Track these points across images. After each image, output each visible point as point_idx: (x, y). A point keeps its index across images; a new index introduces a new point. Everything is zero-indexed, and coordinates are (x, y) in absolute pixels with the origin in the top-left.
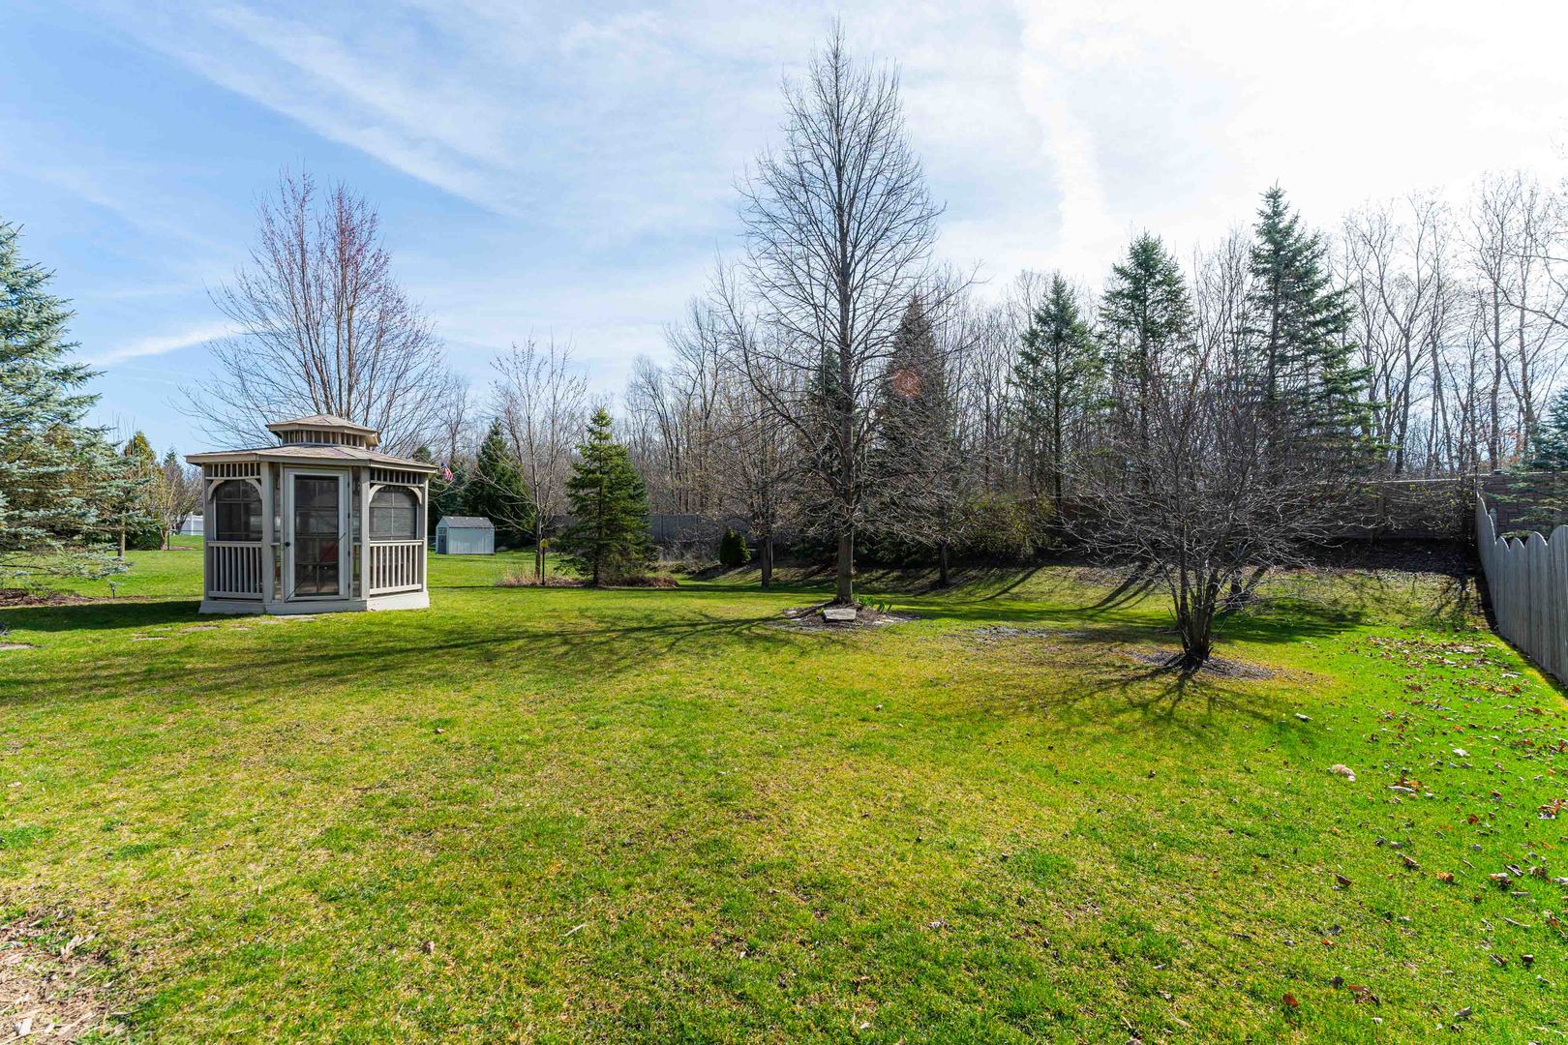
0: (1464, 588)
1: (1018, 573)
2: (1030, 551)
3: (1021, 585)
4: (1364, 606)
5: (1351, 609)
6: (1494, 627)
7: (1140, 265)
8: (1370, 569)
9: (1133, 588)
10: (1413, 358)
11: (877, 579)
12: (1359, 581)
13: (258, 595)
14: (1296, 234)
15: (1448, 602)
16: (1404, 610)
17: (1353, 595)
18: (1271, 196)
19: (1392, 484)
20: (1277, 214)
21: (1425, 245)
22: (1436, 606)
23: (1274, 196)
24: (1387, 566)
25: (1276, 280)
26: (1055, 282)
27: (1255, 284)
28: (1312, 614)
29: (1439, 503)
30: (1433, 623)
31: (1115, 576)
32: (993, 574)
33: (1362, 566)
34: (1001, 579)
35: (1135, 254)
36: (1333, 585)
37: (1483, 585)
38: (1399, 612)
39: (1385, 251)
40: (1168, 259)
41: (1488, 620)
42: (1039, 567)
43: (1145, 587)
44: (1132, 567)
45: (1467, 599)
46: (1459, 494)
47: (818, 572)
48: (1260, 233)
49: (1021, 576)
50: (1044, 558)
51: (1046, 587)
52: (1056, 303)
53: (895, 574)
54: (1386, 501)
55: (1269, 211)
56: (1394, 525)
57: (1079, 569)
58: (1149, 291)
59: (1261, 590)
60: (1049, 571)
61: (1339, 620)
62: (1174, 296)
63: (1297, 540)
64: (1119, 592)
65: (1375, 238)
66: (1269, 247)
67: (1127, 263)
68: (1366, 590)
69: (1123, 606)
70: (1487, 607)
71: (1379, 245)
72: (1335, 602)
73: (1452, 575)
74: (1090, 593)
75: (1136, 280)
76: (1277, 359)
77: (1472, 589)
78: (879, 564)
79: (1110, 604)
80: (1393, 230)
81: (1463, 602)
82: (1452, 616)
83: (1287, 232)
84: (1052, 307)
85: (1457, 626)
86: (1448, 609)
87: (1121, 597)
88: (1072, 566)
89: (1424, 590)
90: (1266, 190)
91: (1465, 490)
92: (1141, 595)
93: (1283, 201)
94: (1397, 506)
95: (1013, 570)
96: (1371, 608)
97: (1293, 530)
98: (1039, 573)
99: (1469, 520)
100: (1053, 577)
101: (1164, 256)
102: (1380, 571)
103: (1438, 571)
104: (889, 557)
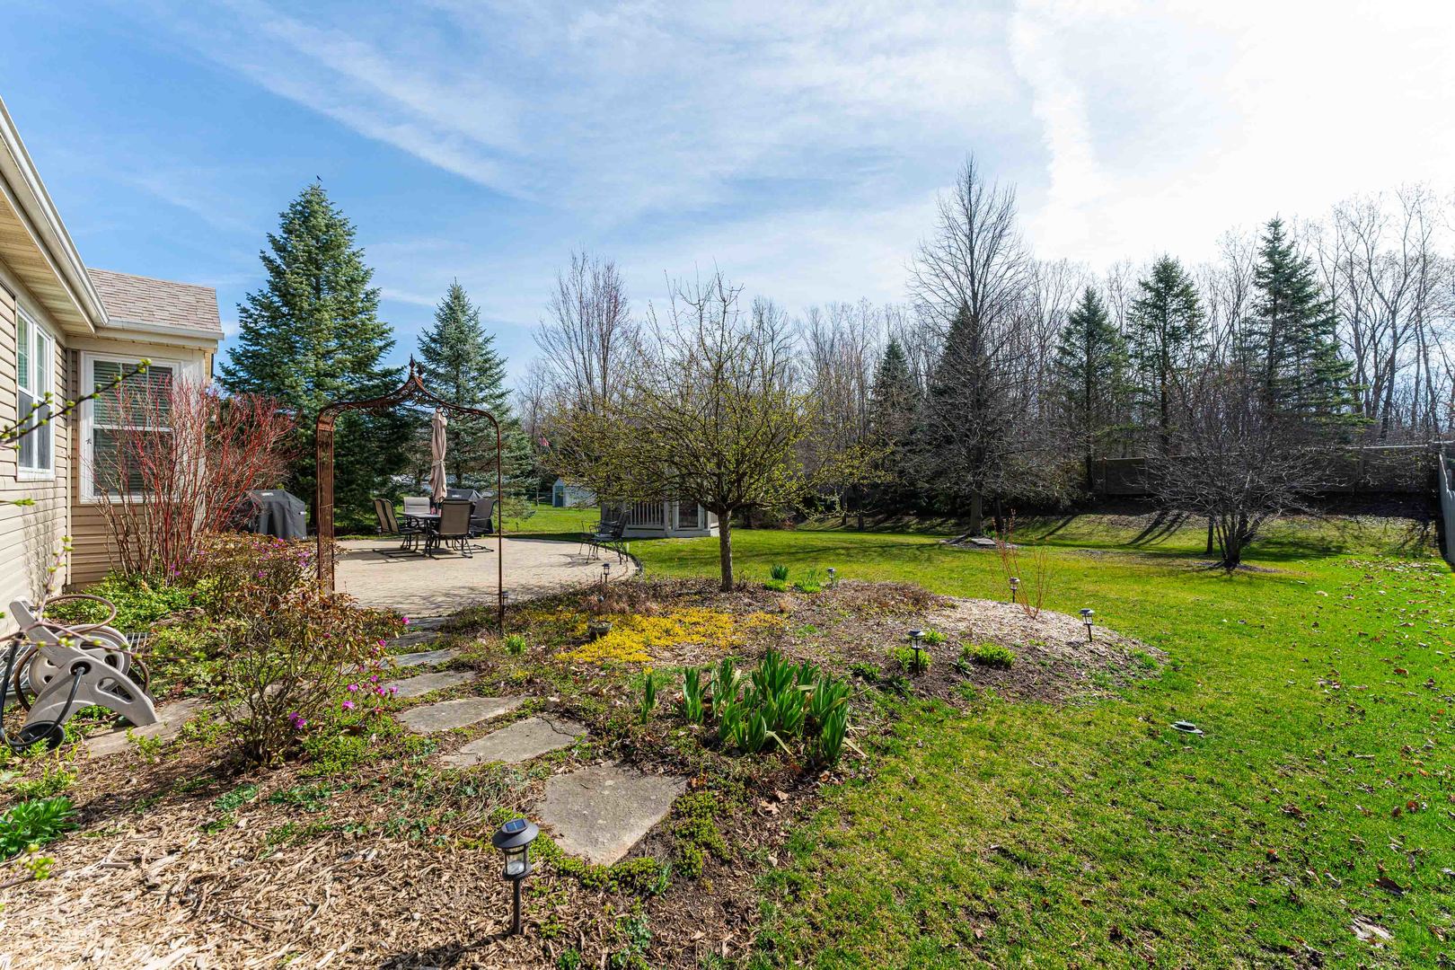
0: (1425, 529)
1: (1058, 520)
2: (1068, 503)
3: (1063, 529)
4: (1345, 542)
5: (1335, 544)
6: (1445, 556)
7: (1161, 281)
8: (1351, 515)
9: (1157, 531)
10: (1399, 331)
11: (940, 525)
12: (1342, 524)
13: (660, 527)
14: (1292, 256)
15: (1412, 539)
16: (1378, 544)
17: (1337, 534)
18: (1272, 225)
19: (1370, 450)
20: (1277, 238)
21: (1411, 233)
22: (1402, 541)
23: (1275, 225)
24: (1365, 513)
25: (1276, 293)
26: (1087, 292)
27: (1258, 296)
28: (1304, 547)
29: (1408, 465)
30: (1398, 552)
31: (1142, 521)
32: (1037, 521)
33: (1345, 514)
34: (1045, 524)
35: (1157, 273)
36: (1320, 527)
37: (1441, 526)
38: (1372, 546)
39: (1374, 236)
40: (1184, 275)
41: (1441, 550)
42: (1075, 515)
43: (1168, 529)
44: (1155, 515)
45: (1427, 536)
46: (1425, 458)
47: (886, 520)
48: (1263, 253)
49: (1061, 522)
50: (1080, 507)
51: (1085, 530)
52: (1088, 309)
53: (953, 521)
54: (1366, 463)
55: (1271, 237)
56: (1371, 481)
57: (1110, 517)
58: (1169, 300)
59: (1262, 530)
60: (1085, 518)
61: (1324, 550)
62: (1190, 305)
63: (1297, 493)
64: (1146, 533)
65: (1364, 225)
66: (1270, 265)
67: (1151, 279)
68: (1347, 530)
69: (1152, 542)
70: (1442, 542)
71: (1368, 231)
72: (1323, 539)
73: (1417, 519)
74: (1123, 534)
75: (1157, 291)
76: (1276, 357)
77: (1432, 529)
78: (939, 514)
79: (1141, 542)
80: (1382, 219)
81: (1423, 539)
82: (1414, 548)
83: (1285, 254)
84: (1084, 310)
85: (1416, 554)
86: (1411, 543)
87: (1148, 537)
88: (1104, 514)
89: (1395, 529)
90: (1269, 220)
91: (1431, 455)
92: (1164, 536)
93: (1282, 229)
94: (1373, 467)
95: (1054, 517)
96: (1350, 542)
97: (1294, 487)
98: (1076, 520)
99: (1434, 478)
100: (1089, 522)
101: (1181, 272)
102: (1360, 518)
103: (1406, 516)
104: (946, 509)
